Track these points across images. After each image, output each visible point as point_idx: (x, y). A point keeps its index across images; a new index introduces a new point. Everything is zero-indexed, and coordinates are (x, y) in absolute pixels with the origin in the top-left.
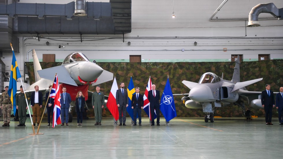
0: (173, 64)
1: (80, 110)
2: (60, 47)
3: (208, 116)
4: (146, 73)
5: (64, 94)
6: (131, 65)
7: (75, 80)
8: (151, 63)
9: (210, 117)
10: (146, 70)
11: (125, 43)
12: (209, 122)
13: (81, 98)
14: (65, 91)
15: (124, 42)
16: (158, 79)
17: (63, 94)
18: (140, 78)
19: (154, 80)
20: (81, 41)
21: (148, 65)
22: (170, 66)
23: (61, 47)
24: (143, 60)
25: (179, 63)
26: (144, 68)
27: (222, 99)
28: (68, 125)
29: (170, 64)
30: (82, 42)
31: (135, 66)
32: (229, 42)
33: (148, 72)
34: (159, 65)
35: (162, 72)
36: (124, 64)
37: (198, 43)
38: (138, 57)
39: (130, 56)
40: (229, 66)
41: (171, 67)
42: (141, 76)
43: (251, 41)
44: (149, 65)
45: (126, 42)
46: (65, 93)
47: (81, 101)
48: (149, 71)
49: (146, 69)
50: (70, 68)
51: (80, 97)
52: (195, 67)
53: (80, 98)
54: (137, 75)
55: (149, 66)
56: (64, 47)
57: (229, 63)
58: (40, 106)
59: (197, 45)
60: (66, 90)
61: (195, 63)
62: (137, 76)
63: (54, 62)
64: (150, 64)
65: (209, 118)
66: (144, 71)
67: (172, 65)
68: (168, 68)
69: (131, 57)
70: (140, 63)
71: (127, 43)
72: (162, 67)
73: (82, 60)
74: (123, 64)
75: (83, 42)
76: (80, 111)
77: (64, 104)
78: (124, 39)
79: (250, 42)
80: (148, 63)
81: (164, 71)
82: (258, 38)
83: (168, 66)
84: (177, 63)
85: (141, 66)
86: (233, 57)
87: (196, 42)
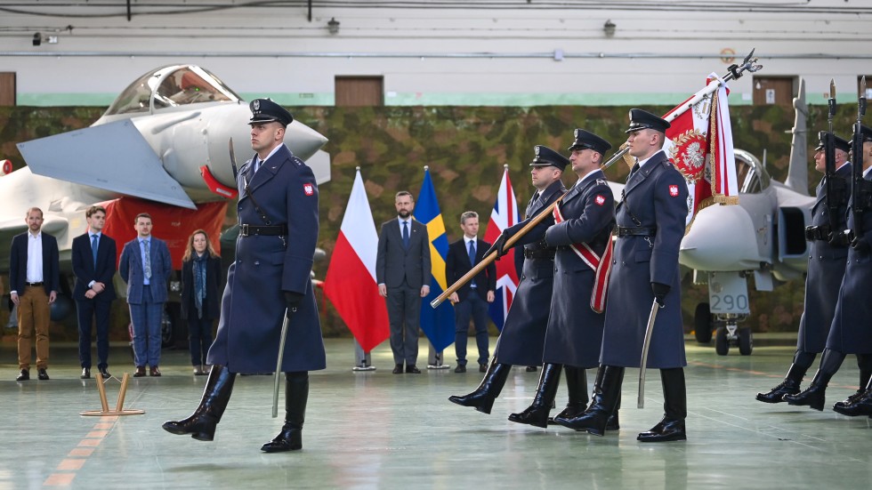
0: (523, 112)
1: (200, 310)
2: (37, 42)
3: (728, 327)
4: (409, 150)
5: (146, 245)
6: (346, 116)
7: (181, 184)
8: (429, 108)
9: (736, 333)
10: (408, 137)
11: (314, 23)
12: (734, 355)
13: (203, 258)
14: (146, 229)
15: (310, 18)
16: (463, 174)
17: (138, 243)
18: (384, 172)
19: (442, 180)
20: (129, 15)
21: (420, 118)
22: (508, 124)
23: (43, 40)
24: (392, 98)
25: (548, 108)
26: (400, 128)
27: (781, 259)
28: (159, 375)
29: (509, 112)
30: (129, 19)
31: (363, 121)
32: (741, 22)
33: (417, 147)
34: (463, 118)
35: (476, 149)
36: (319, 112)
37: (617, 28)
38: (371, 85)
39: (338, 79)
40: (750, 123)
41: (515, 126)
42: (392, 164)
43: (827, 22)
44: (423, 116)
45: (318, 20)
46: (149, 239)
47: (204, 274)
48: (421, 143)
49: (412, 135)
50: (157, 130)
51: (200, 255)
52: (611, 127)
53: (200, 261)
54: (371, 160)
55: (421, 123)
56: (53, 40)
57: (751, 112)
58: (48, 294)
59: (617, 34)
60: (150, 227)
61: (611, 108)
62: (371, 165)
63: (11, 104)
64: (428, 114)
65: (736, 337)
66: (401, 145)
67: (519, 116)
68: (501, 130)
69: (342, 83)
70: (382, 110)
71: (326, 25)
72: (477, 124)
73: (212, 99)
74: (311, 113)
75: (134, 18)
76: (200, 316)
77: (145, 286)
78: (310, 7)
79: (822, 26)
80: (419, 108)
81: (484, 143)
82: (857, 11)
83: (501, 122)
84: (537, 108)
85: (389, 120)
86: (758, 86)
87: (613, 22)
